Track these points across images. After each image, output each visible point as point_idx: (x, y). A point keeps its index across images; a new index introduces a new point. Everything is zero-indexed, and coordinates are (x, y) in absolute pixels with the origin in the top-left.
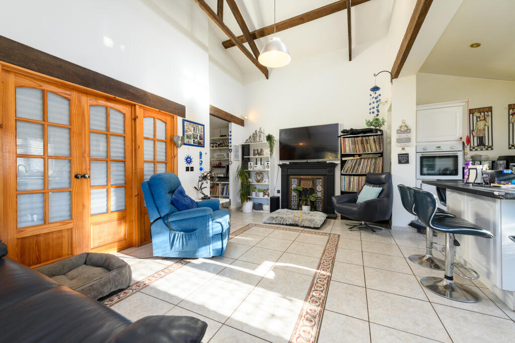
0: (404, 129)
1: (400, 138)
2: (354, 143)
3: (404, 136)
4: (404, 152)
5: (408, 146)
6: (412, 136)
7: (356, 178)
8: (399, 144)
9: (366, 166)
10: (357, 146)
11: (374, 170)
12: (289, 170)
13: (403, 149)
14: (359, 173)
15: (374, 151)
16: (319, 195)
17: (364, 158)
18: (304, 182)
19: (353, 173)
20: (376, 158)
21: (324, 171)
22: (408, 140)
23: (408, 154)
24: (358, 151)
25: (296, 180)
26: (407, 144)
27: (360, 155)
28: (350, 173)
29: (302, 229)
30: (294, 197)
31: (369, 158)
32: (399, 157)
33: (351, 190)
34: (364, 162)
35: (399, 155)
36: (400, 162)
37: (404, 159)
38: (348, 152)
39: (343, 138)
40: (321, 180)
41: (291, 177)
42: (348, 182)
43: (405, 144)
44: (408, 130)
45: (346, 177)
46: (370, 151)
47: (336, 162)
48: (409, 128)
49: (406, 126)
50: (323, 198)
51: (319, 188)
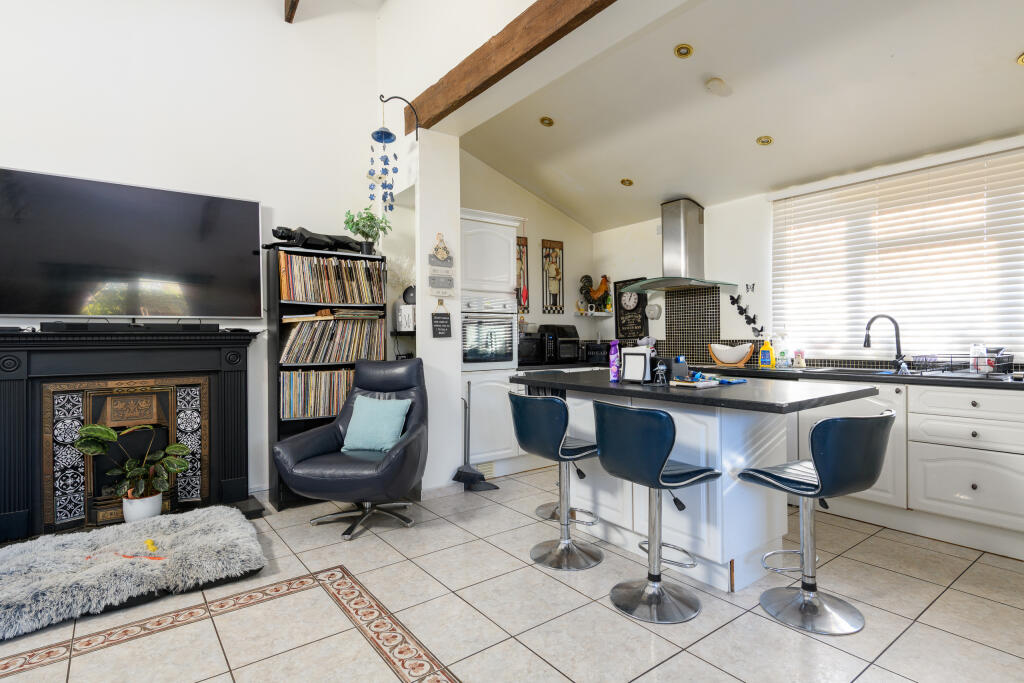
0: (442, 255)
1: (436, 274)
2: (319, 273)
3: (441, 271)
4: (441, 310)
5: (450, 296)
6: (456, 272)
7: (324, 375)
8: (435, 290)
9: (349, 342)
10: (325, 282)
11: (369, 353)
12: (36, 359)
13: (441, 302)
14: (332, 362)
15: (367, 301)
16: (191, 443)
17: (345, 320)
18: (120, 405)
19: (318, 362)
20: (372, 321)
21: (208, 359)
22: (449, 283)
23: (448, 315)
24: (328, 299)
25: (77, 398)
26: (449, 292)
27: (333, 310)
28: (308, 363)
29: (196, 598)
30: (69, 473)
31: (355, 321)
32: (433, 320)
33: (310, 415)
34: (343, 332)
35: (434, 315)
36: (436, 334)
37: (441, 326)
38: (300, 298)
39: (286, 252)
40: (195, 391)
41: (51, 387)
42: (300, 389)
43: (444, 290)
44: (448, 261)
45: (295, 374)
46: (358, 301)
47: (252, 328)
48: (451, 254)
49: (445, 248)
50: (206, 452)
51: (189, 418)
